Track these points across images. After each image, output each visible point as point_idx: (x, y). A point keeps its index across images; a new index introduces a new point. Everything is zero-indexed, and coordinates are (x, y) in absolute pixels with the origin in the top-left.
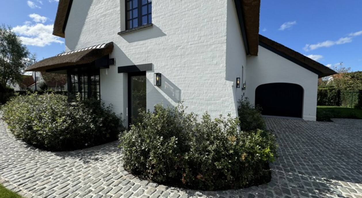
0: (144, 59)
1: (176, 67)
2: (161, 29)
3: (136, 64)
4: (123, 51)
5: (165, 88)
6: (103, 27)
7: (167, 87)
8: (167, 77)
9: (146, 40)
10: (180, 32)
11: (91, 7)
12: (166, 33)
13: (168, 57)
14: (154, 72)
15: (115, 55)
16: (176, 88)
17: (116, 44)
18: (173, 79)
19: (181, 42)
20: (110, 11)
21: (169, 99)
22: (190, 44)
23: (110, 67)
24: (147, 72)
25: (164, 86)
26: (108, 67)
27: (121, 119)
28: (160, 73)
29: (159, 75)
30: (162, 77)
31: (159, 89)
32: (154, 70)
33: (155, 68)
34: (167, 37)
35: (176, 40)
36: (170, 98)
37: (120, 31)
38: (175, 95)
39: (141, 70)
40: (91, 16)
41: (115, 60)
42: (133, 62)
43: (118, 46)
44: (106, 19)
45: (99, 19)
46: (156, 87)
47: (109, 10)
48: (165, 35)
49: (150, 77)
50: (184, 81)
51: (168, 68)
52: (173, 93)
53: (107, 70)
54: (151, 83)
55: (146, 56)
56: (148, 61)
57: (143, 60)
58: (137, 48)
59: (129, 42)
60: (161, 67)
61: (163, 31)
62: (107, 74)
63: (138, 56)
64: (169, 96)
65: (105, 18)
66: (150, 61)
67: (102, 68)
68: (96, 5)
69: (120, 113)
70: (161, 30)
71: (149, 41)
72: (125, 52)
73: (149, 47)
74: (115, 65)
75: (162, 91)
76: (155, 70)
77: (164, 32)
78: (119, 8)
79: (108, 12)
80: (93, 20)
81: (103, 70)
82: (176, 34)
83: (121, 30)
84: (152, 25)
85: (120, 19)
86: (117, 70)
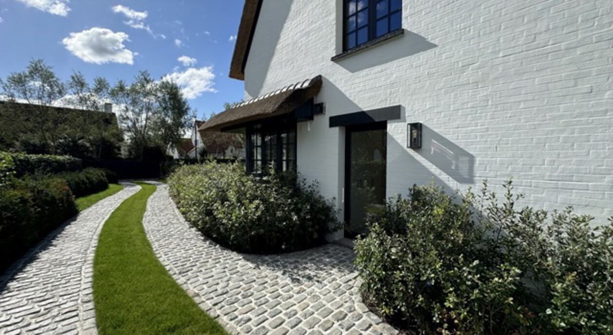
0: (383, 99)
1: (462, 109)
2: (423, 35)
3: (365, 110)
4: (340, 89)
5: (432, 153)
6: (303, 52)
7: (437, 150)
8: (436, 130)
9: (389, 63)
10: (473, 35)
11: (285, 25)
12: (436, 42)
13: (441, 89)
14: (405, 121)
15: (325, 97)
16: (460, 152)
17: (327, 77)
18: (454, 134)
19: (477, 54)
20: (318, 24)
21: (440, 175)
22: (501, 55)
23: (316, 118)
24: (388, 122)
25: (431, 149)
26: (311, 118)
27: (334, 207)
28: (421, 122)
29: (416, 127)
30: (424, 131)
31: (416, 154)
32: (405, 117)
33: (407, 115)
34: (437, 50)
35: (461, 52)
36: (443, 173)
37: (334, 55)
38: (457, 166)
39: (377, 120)
40: (285, 38)
41: (324, 105)
42: (359, 106)
43: (331, 80)
44: (310, 38)
45: (297, 41)
46: (411, 152)
47: (315, 23)
48: (435, 46)
49: (397, 132)
50: (482, 136)
51: (441, 112)
52: (454, 162)
53: (309, 123)
54: (397, 143)
55: (388, 93)
56: (392, 101)
57: (382, 101)
58: (369, 80)
59: (353, 72)
60: (423, 111)
61: (429, 39)
62: (309, 129)
63: (369, 94)
64: (440, 168)
65: (308, 37)
66: (397, 101)
67: (301, 121)
68: (294, 20)
69: (332, 197)
70: (424, 39)
71: (395, 64)
72: (343, 90)
73: (394, 76)
74: (324, 114)
75: (424, 159)
76: (407, 118)
77: (432, 40)
78: (333, 16)
79: (314, 25)
80: (288, 45)
81: (302, 123)
82: (463, 40)
83: (336, 52)
84: (403, 32)
85: (334, 34)
86: (327, 122)
